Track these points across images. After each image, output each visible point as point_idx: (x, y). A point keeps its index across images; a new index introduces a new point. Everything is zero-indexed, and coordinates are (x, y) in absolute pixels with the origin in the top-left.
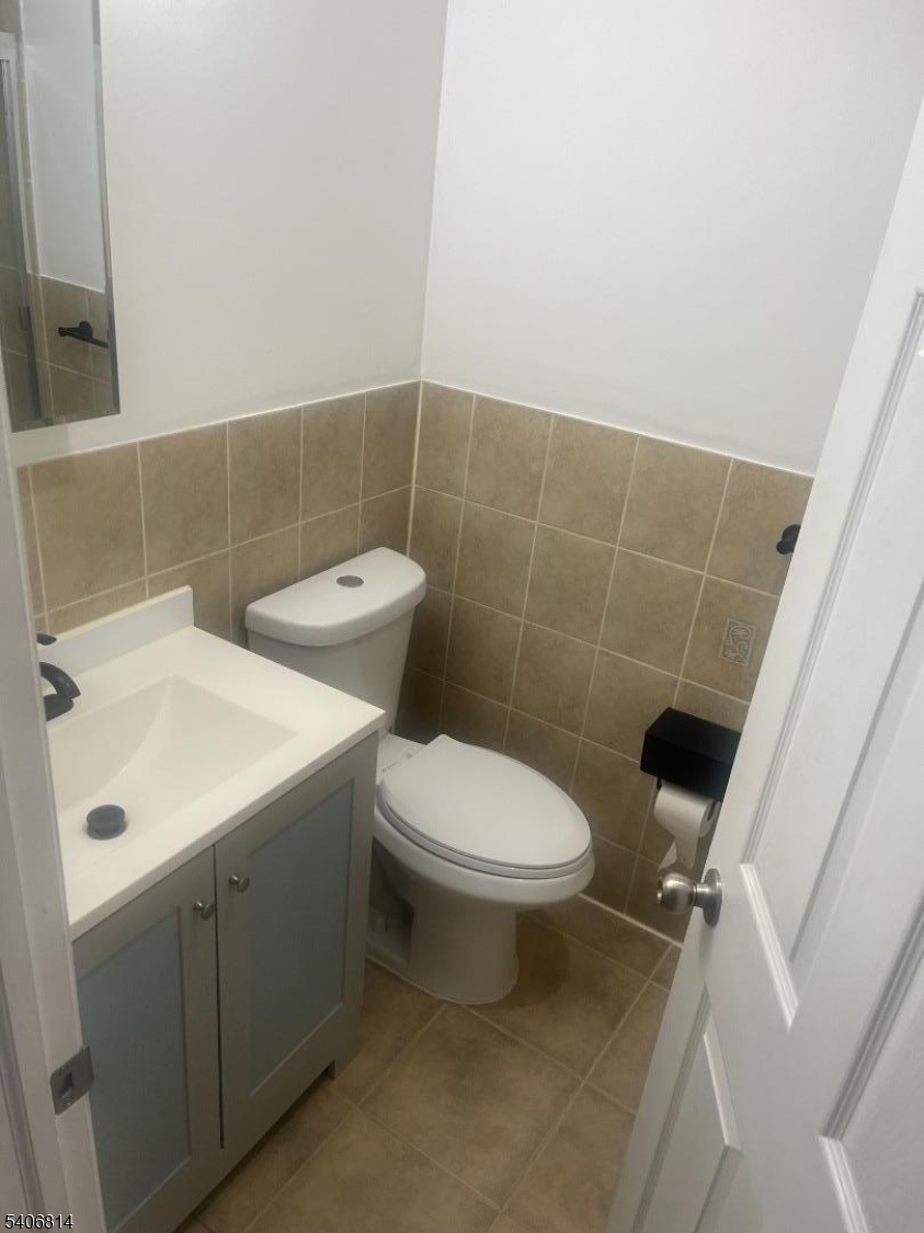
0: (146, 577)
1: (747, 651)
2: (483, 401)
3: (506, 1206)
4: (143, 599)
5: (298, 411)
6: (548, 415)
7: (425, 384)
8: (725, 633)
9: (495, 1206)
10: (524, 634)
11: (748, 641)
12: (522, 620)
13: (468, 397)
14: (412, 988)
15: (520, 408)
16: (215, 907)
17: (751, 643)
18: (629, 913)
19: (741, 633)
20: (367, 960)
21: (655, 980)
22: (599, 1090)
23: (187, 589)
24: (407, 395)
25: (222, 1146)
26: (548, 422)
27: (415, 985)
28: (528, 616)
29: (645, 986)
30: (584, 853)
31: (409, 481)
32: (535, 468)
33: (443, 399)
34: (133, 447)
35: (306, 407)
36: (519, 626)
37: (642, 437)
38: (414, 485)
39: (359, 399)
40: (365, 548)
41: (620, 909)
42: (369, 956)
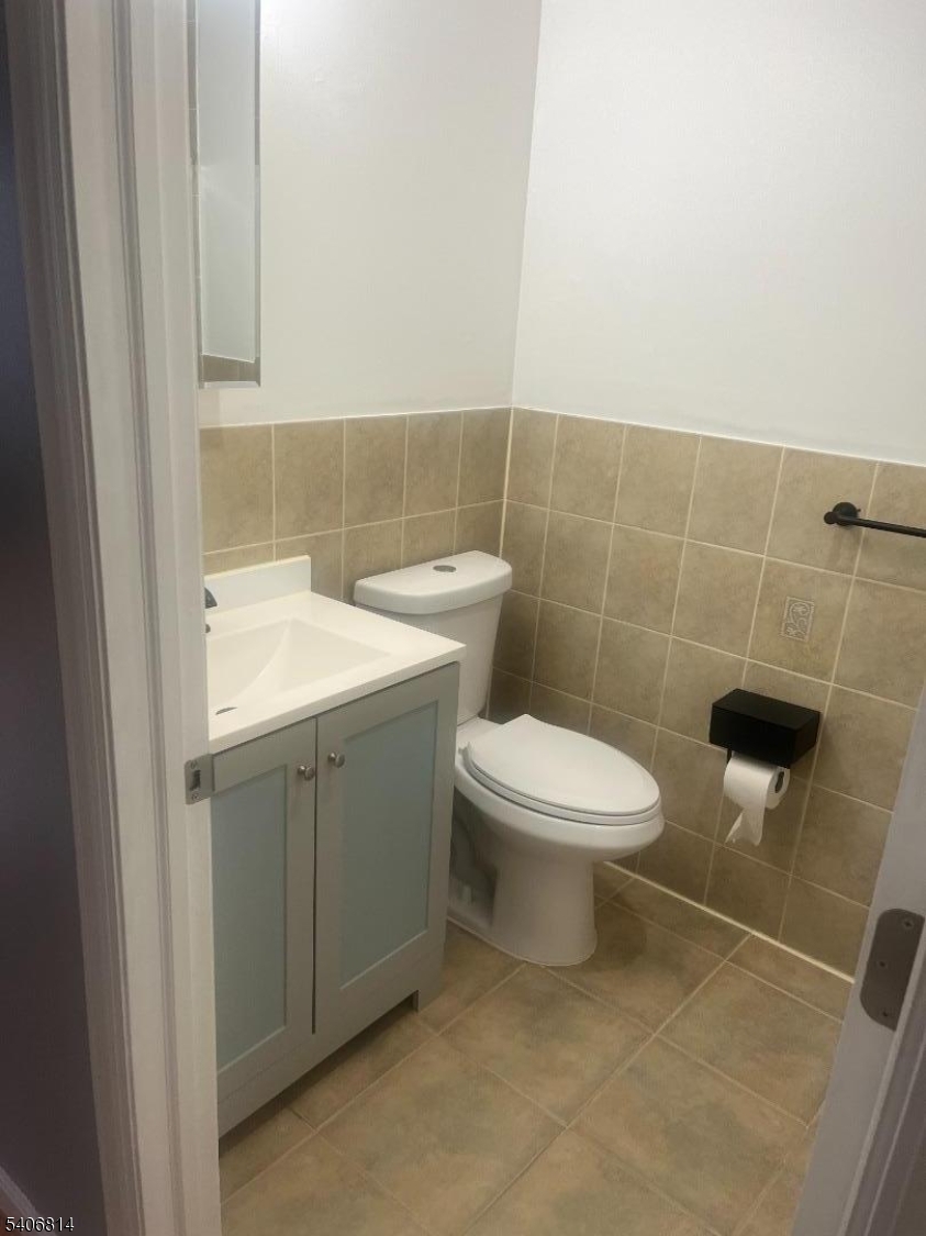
0: (274, 541)
1: (806, 627)
2: (565, 419)
3: (573, 1123)
4: (270, 560)
5: (403, 418)
6: (620, 426)
7: (516, 410)
8: (786, 612)
9: (562, 1122)
10: (604, 630)
11: (807, 617)
12: (601, 616)
13: (552, 417)
14: (494, 949)
15: (597, 423)
16: (314, 773)
17: (811, 618)
18: (708, 905)
19: (800, 609)
20: (449, 922)
21: (731, 960)
22: (672, 1044)
23: (307, 558)
24: (498, 419)
25: (314, 1031)
26: (621, 432)
27: (498, 947)
28: (607, 613)
29: (721, 965)
30: (653, 807)
31: (501, 496)
32: (610, 474)
33: (531, 419)
34: (267, 428)
35: (411, 417)
36: (599, 622)
37: (705, 438)
38: (505, 500)
39: (457, 416)
40: (460, 551)
41: (700, 901)
42: (451, 919)
